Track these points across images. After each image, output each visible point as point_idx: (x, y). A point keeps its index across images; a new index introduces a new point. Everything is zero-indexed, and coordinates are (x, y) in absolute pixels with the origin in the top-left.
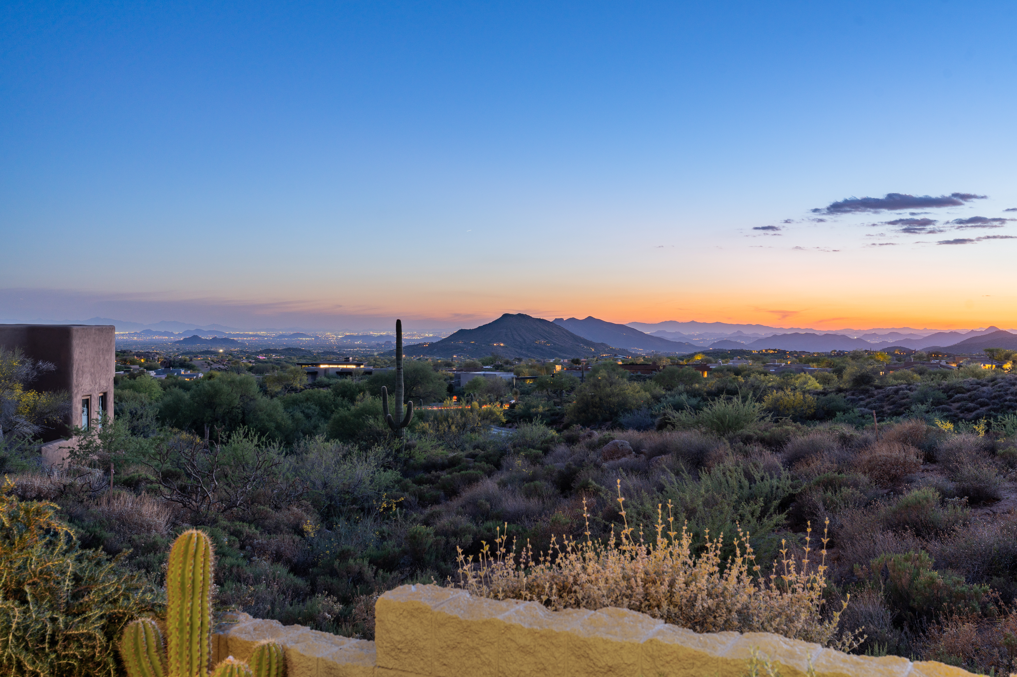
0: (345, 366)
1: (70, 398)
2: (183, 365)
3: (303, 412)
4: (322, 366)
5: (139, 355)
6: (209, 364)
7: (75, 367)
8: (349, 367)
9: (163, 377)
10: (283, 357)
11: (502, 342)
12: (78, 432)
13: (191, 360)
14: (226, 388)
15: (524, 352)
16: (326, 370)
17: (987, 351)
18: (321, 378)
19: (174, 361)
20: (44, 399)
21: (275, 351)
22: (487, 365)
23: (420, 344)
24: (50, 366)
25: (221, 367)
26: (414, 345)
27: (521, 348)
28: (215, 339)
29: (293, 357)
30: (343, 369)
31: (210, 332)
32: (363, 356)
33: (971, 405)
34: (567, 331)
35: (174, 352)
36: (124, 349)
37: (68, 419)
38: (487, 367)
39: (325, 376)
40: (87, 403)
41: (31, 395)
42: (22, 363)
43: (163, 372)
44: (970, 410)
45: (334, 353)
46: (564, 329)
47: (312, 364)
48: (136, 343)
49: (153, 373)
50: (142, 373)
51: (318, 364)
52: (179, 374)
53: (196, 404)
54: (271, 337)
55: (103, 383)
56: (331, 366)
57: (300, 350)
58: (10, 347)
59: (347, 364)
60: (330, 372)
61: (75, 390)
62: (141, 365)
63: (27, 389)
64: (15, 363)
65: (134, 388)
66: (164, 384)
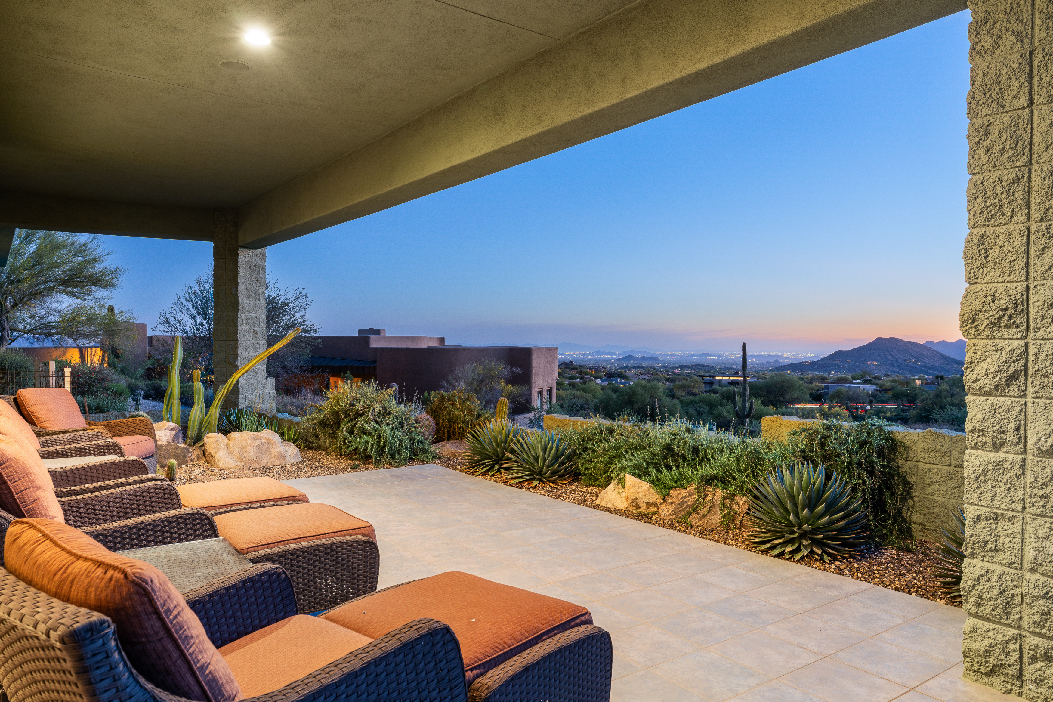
0: (735, 378)
1: (530, 389)
2: (620, 376)
3: (696, 410)
4: (717, 378)
5: (591, 368)
6: (638, 376)
7: (534, 372)
8: (738, 378)
9: (605, 384)
10: (693, 371)
11: (875, 361)
12: (534, 409)
13: (625, 372)
14: (640, 391)
15: (896, 370)
16: (720, 381)
18: (716, 387)
19: (614, 373)
20: (516, 389)
21: (687, 367)
22: (858, 379)
23: (802, 362)
24: (518, 370)
25: (647, 377)
26: (798, 363)
27: (893, 366)
28: (644, 358)
29: (700, 371)
30: (733, 380)
31: (641, 352)
32: (756, 371)
34: (937, 352)
35: (616, 367)
36: (582, 364)
37: (529, 401)
38: (857, 381)
39: (719, 386)
40: (540, 393)
41: (510, 387)
42: (505, 368)
43: (606, 380)
45: (732, 369)
46: (934, 350)
47: (710, 376)
48: (590, 360)
49: (598, 381)
50: (591, 380)
51: (714, 377)
52: (616, 382)
53: (620, 401)
54: (684, 356)
55: (550, 381)
56: (724, 378)
57: (707, 366)
58: (498, 359)
59: (736, 377)
60: (723, 382)
61: (533, 385)
62: (591, 375)
63: (507, 383)
64: (501, 368)
65: (584, 390)
66: (603, 388)
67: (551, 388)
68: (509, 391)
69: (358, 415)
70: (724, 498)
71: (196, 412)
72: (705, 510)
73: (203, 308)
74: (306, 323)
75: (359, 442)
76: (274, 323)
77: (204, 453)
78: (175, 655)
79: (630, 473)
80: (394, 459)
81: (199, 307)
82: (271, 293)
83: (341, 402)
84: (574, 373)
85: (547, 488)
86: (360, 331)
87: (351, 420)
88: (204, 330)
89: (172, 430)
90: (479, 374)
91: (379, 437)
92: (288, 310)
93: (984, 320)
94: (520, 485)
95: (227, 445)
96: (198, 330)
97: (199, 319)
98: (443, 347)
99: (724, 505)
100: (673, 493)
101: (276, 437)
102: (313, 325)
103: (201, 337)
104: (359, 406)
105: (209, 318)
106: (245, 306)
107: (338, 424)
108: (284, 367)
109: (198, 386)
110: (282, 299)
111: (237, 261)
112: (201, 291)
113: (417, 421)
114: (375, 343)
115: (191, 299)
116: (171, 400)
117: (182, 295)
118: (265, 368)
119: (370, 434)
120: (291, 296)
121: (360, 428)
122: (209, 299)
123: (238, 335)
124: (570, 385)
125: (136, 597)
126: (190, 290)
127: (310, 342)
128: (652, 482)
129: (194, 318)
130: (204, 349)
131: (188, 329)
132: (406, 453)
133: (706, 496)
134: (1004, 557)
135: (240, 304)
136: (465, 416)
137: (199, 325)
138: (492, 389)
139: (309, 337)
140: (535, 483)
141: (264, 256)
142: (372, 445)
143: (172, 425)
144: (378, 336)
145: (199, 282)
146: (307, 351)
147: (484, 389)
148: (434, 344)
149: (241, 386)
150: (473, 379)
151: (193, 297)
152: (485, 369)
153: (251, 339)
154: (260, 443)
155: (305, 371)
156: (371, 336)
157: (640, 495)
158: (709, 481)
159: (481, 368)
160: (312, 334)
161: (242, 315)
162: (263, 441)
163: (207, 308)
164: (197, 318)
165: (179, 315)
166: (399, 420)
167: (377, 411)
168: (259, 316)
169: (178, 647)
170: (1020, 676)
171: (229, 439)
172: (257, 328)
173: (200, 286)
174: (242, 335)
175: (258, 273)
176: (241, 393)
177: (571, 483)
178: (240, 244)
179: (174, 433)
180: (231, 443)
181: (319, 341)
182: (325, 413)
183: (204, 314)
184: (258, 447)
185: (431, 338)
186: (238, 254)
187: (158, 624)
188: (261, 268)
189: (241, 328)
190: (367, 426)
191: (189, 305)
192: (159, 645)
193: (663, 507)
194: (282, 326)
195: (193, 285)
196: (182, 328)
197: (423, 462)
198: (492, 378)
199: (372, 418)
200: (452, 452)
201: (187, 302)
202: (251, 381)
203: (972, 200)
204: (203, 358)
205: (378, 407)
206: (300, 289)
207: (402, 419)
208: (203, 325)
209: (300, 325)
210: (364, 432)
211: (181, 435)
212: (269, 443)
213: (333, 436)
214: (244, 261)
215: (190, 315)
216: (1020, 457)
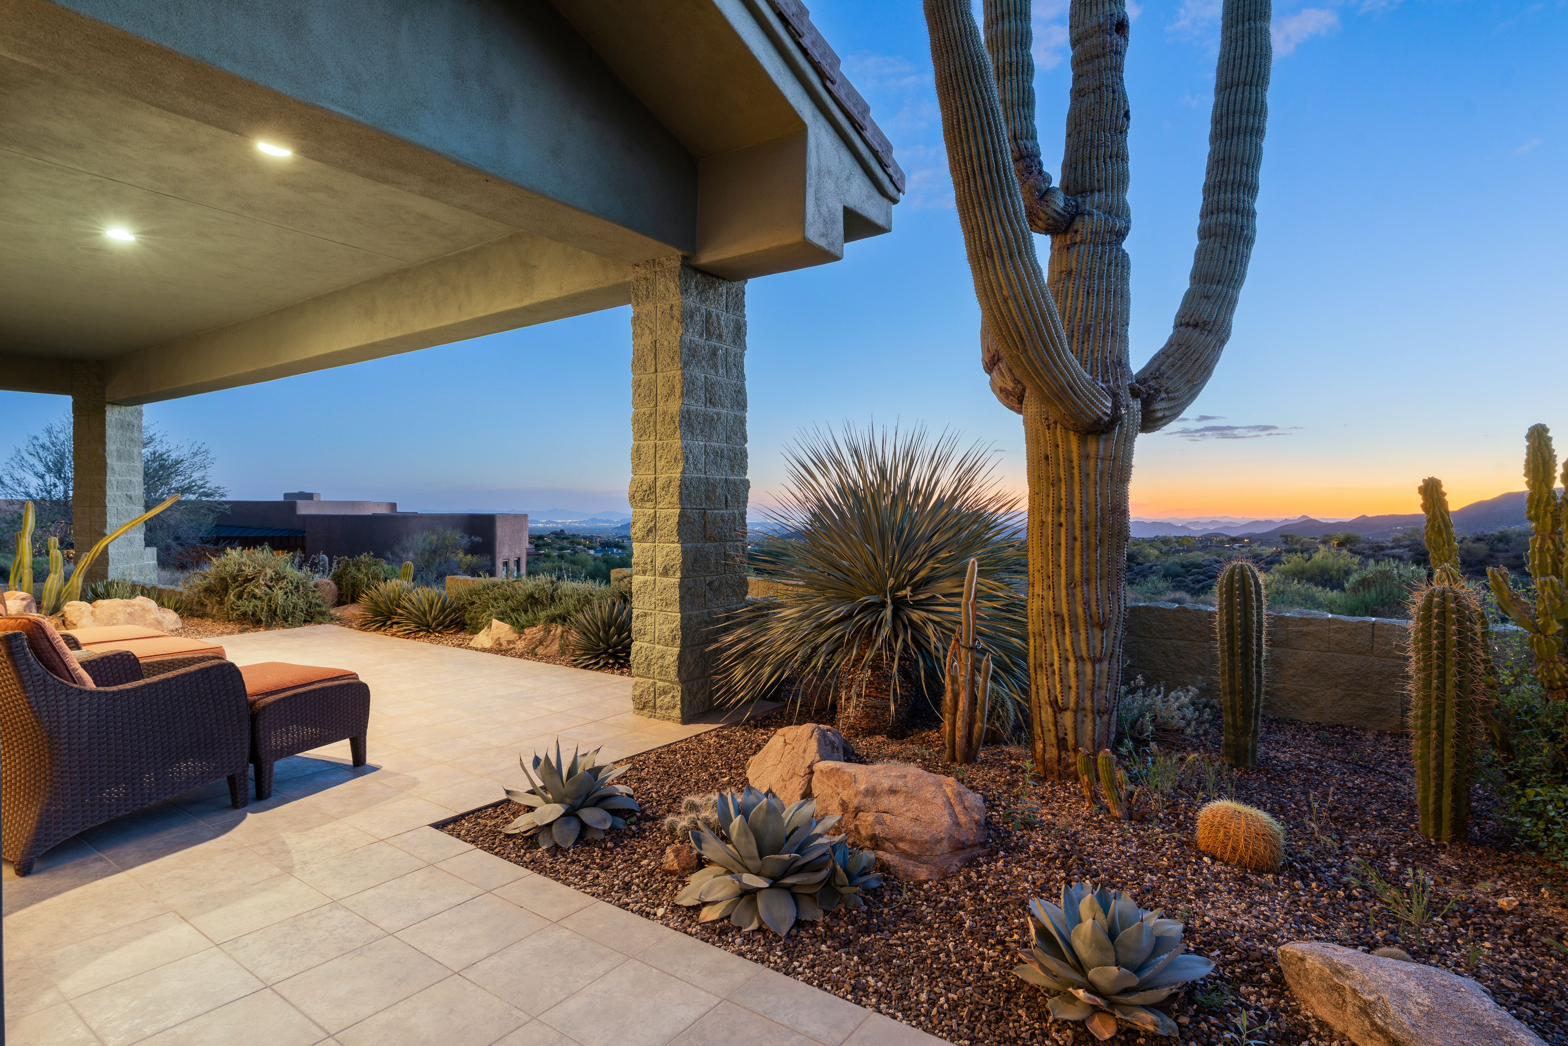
1: (494, 559)
5: (585, 538)
7: (498, 541)
9: (600, 555)
17: (1281, 536)
20: (476, 559)
24: (478, 539)
33: (1201, 577)
36: (575, 533)
40: (506, 564)
41: (469, 557)
42: (462, 537)
43: (601, 551)
44: (1199, 582)
48: (584, 529)
49: (592, 552)
50: (583, 551)
52: (612, 552)
55: (518, 551)
58: (455, 528)
61: (498, 555)
62: (584, 546)
63: (466, 554)
64: (457, 536)
65: (573, 562)
66: (595, 559)
67: (519, 558)
68: (468, 562)
69: (247, 580)
70: (563, 632)
71: (53, 581)
72: (549, 642)
73: (55, 465)
74: (208, 485)
75: (248, 606)
76: (162, 484)
77: (64, 622)
78: (58, 660)
79: (496, 618)
80: (287, 621)
81: (50, 464)
82: (158, 448)
83: (228, 568)
84: (565, 543)
85: (432, 637)
86: (286, 495)
87: (241, 585)
88: (58, 493)
89: (23, 599)
90: (431, 544)
91: (270, 600)
92: (182, 469)
93: (638, 497)
94: (407, 636)
95: (92, 613)
96: (49, 492)
97: (50, 479)
98: (395, 514)
99: (562, 636)
100: (526, 631)
101: (152, 604)
102: (218, 487)
103: (54, 501)
104: (249, 571)
105: (65, 478)
106: (116, 468)
107: (226, 589)
108: (177, 539)
109: (56, 553)
110: (174, 456)
111: (104, 419)
112: (52, 444)
113: (316, 586)
114: (304, 509)
115: (37, 453)
116: (21, 570)
117: (23, 447)
118: (142, 536)
119: (260, 598)
120: (186, 452)
121: (249, 592)
122: (64, 453)
123: (107, 501)
124: (559, 556)
125: (35, 630)
126: (35, 442)
127: (212, 507)
128: (513, 624)
129: (42, 477)
130: (58, 517)
131: (32, 491)
132: (300, 615)
133: (550, 631)
134: (647, 638)
135: (109, 465)
136: (369, 579)
137: (50, 485)
138: (447, 561)
139: (212, 502)
140: (421, 633)
141: (140, 414)
142: (263, 608)
143: (23, 594)
144: (310, 501)
145: (49, 432)
146: (210, 518)
147: (438, 560)
148: (383, 511)
149: (110, 557)
150: (424, 550)
151: (40, 450)
152: (439, 539)
153: (124, 504)
154: (132, 610)
155: (207, 542)
156: (299, 501)
157: (502, 635)
158: (552, 620)
159: (434, 538)
160: (217, 498)
161: (112, 479)
162: (136, 608)
163: (63, 465)
164: (47, 477)
165: (18, 474)
166: (295, 584)
167: (268, 576)
168: (133, 479)
169: (59, 656)
170: (654, 707)
171: (94, 607)
172: (132, 493)
173: (51, 437)
174: (111, 500)
175: (132, 432)
176: (110, 564)
177: (457, 632)
178: (108, 400)
179: (25, 603)
180: (97, 611)
181: (227, 506)
182: (211, 580)
183: (57, 470)
184: (130, 614)
185: (379, 504)
186: (105, 412)
187: (48, 644)
188: (136, 426)
189: (110, 492)
190: (257, 590)
191: (35, 461)
192: (48, 655)
193: (518, 643)
194: (174, 488)
195: (40, 436)
196: (23, 490)
197: (320, 623)
198: (447, 549)
199: (263, 583)
200: (354, 614)
201: (31, 457)
202: (124, 551)
203: (633, 424)
204: (56, 528)
205: (270, 572)
206: (199, 444)
207: (298, 583)
208: (55, 486)
209: (200, 488)
210: (254, 596)
211: (34, 605)
212: (144, 609)
213: (221, 603)
214: (114, 420)
215: (36, 474)
216: (653, 578)
